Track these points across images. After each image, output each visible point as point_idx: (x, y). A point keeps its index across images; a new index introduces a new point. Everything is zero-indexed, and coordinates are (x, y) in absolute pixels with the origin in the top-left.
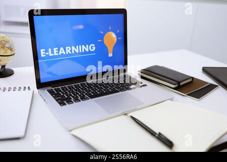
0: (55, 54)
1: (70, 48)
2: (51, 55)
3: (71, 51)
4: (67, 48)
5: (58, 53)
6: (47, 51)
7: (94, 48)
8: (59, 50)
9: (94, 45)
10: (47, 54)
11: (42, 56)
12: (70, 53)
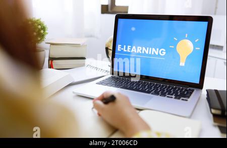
0: (128, 51)
1: (141, 48)
2: (125, 50)
3: (142, 51)
4: (138, 47)
5: (131, 50)
6: (122, 47)
7: (164, 53)
8: (131, 48)
9: (164, 50)
10: (122, 49)
11: (119, 50)
12: (140, 52)
